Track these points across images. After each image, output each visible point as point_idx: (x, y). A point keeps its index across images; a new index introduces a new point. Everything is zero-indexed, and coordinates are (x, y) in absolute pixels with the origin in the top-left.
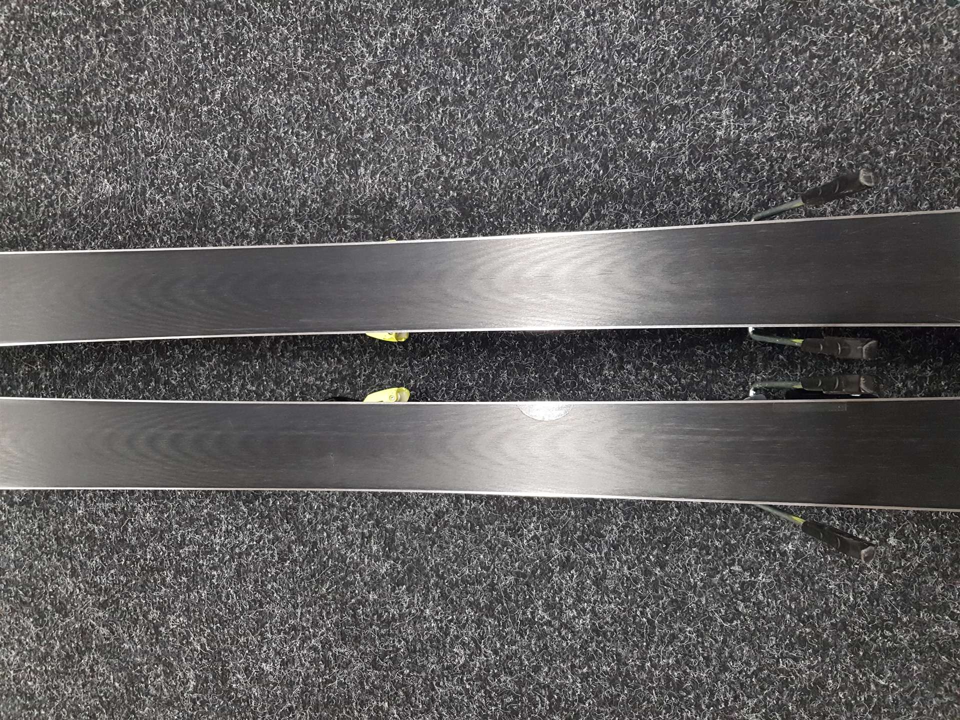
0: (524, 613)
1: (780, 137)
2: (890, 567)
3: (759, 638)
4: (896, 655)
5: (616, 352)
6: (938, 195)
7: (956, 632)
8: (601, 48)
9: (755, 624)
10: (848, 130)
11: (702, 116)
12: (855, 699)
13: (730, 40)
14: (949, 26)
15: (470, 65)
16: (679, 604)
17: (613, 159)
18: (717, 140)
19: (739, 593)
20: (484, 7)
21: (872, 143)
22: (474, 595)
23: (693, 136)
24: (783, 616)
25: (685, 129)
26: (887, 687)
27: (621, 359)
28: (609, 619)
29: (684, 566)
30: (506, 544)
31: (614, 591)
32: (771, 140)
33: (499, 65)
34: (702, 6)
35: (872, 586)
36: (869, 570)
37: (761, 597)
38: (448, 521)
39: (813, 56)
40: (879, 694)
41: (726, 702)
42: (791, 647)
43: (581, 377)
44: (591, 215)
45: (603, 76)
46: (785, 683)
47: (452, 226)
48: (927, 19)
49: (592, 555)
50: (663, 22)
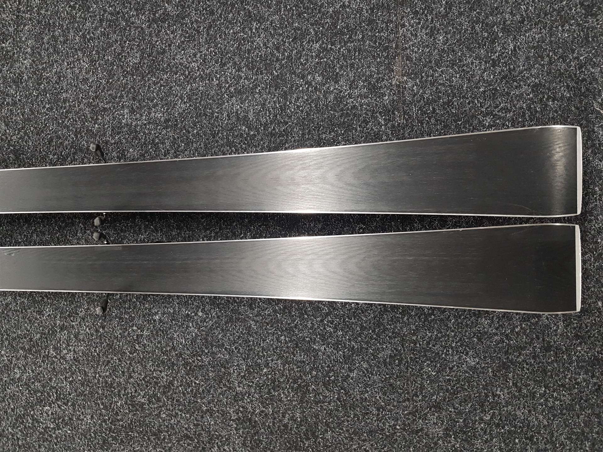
0: (45, 352)
1: (149, 123)
2: (200, 326)
3: (145, 362)
4: (203, 369)
5: (83, 225)
6: (215, 152)
7: (227, 357)
8: (74, 80)
9: (143, 355)
10: (176, 121)
11: (116, 113)
12: (186, 391)
13: (127, 77)
14: (216, 73)
15: (19, 87)
16: (110, 346)
17: (80, 133)
18: (123, 124)
19: (136, 340)
20: (25, 60)
21: (187, 127)
22: (23, 343)
23: (113, 122)
24: (155, 351)
25: (110, 119)
26: (199, 384)
27: (85, 228)
28: (81, 354)
29: (112, 327)
30: (36, 319)
31: (83, 340)
32: (145, 125)
33: (31, 87)
34: (115, 61)
35: (192, 336)
36: (191, 327)
37: (145, 342)
38: (11, 308)
39: (161, 86)
40: (196, 387)
41: (131, 393)
42: (158, 366)
43: (68, 237)
44: (71, 159)
45: (75, 93)
46: (156, 383)
47: (11, 163)
48: (207, 70)
49: (73, 323)
50: (99, 68)
